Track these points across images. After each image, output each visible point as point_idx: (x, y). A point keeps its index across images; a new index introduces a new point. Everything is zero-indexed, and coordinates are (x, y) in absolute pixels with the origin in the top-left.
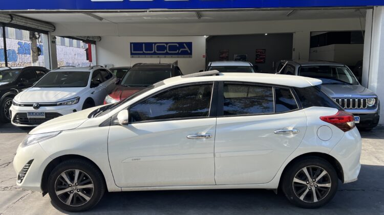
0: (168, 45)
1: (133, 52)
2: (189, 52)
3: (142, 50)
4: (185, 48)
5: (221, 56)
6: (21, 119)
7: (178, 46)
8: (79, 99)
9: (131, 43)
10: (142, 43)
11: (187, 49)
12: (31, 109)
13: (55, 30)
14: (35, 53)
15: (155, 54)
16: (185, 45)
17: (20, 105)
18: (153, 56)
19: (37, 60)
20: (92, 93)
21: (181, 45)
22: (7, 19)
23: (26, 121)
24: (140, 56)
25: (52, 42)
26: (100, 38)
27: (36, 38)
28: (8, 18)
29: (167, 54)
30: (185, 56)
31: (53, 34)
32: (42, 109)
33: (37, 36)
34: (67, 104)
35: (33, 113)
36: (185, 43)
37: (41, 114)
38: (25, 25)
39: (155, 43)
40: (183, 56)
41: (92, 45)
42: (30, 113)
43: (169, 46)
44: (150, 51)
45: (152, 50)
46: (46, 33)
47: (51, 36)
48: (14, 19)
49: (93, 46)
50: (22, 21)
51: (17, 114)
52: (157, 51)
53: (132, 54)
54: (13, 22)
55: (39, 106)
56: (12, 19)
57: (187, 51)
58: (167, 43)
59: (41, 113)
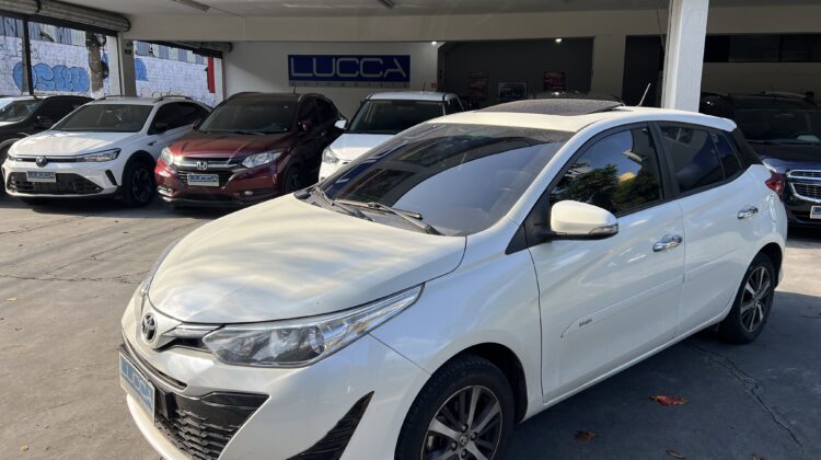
0: (362, 62)
1: (294, 74)
2: (404, 75)
3: (312, 72)
4: (396, 67)
5: (472, 85)
6: (17, 182)
7: (381, 62)
8: (118, 152)
9: (290, 57)
10: (311, 57)
11: (400, 70)
12: (33, 166)
13: (129, 28)
14: (96, 72)
15: (336, 78)
16: (395, 60)
17: (17, 159)
18: (333, 82)
19: (101, 86)
20: (151, 144)
21: (388, 60)
22: (29, 7)
23: (26, 188)
24: (308, 82)
25: (126, 51)
26: (230, 45)
27: (99, 45)
28: (33, 5)
29: (360, 78)
30: (396, 83)
31: (127, 36)
32: (51, 167)
33: (102, 40)
34: (95, 161)
35: (36, 173)
36: (396, 57)
37: (48, 174)
38: (67, 18)
39: (337, 57)
40: (390, 84)
41: (215, 60)
42: (31, 173)
43: (365, 63)
44: (326, 72)
45: (330, 72)
46: (114, 34)
47: (123, 40)
48: (43, 6)
49: (217, 62)
50: (61, 10)
51: (12, 174)
52: (341, 72)
53: (291, 78)
54: (42, 13)
55: (47, 161)
56: (40, 7)
57: (399, 73)
58: (360, 57)
59: (50, 173)
